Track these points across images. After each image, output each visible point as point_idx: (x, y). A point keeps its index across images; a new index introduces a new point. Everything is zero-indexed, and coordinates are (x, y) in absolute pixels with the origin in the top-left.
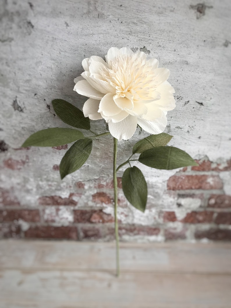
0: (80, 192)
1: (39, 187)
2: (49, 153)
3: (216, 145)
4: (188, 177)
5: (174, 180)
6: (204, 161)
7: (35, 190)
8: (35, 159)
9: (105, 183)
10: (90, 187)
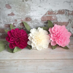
0: (16, 23)
1: (4, 21)
2: (6, 10)
3: (54, 6)
4: (47, 16)
5: (43, 18)
6: (51, 11)
7: (3, 22)
8: (2, 12)
9: (23, 20)
10: (19, 21)
